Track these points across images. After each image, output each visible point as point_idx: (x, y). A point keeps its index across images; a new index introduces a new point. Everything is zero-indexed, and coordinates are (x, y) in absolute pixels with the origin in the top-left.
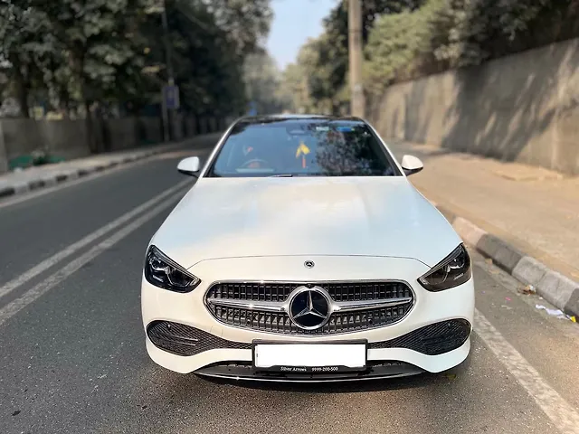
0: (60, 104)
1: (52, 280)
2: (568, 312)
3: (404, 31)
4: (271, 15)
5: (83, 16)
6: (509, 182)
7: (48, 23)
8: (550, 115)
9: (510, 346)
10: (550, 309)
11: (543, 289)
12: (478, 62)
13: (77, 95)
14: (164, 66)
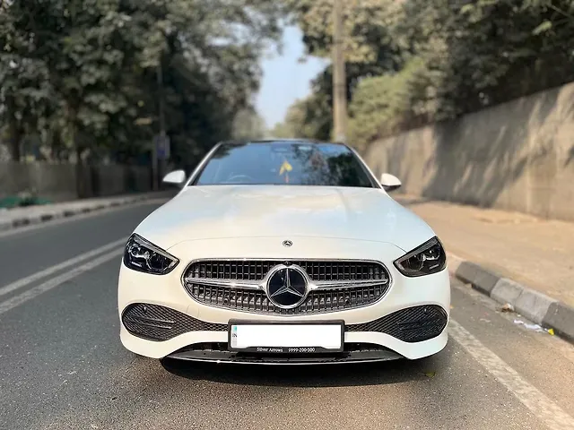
0: (52, 154)
1: (28, 295)
2: (545, 325)
3: (385, 92)
4: (261, 74)
5: (82, 65)
6: (486, 224)
7: (45, 72)
8: (523, 162)
9: (489, 351)
10: (528, 324)
11: (520, 306)
12: (453, 117)
13: (70, 144)
14: (156, 118)
